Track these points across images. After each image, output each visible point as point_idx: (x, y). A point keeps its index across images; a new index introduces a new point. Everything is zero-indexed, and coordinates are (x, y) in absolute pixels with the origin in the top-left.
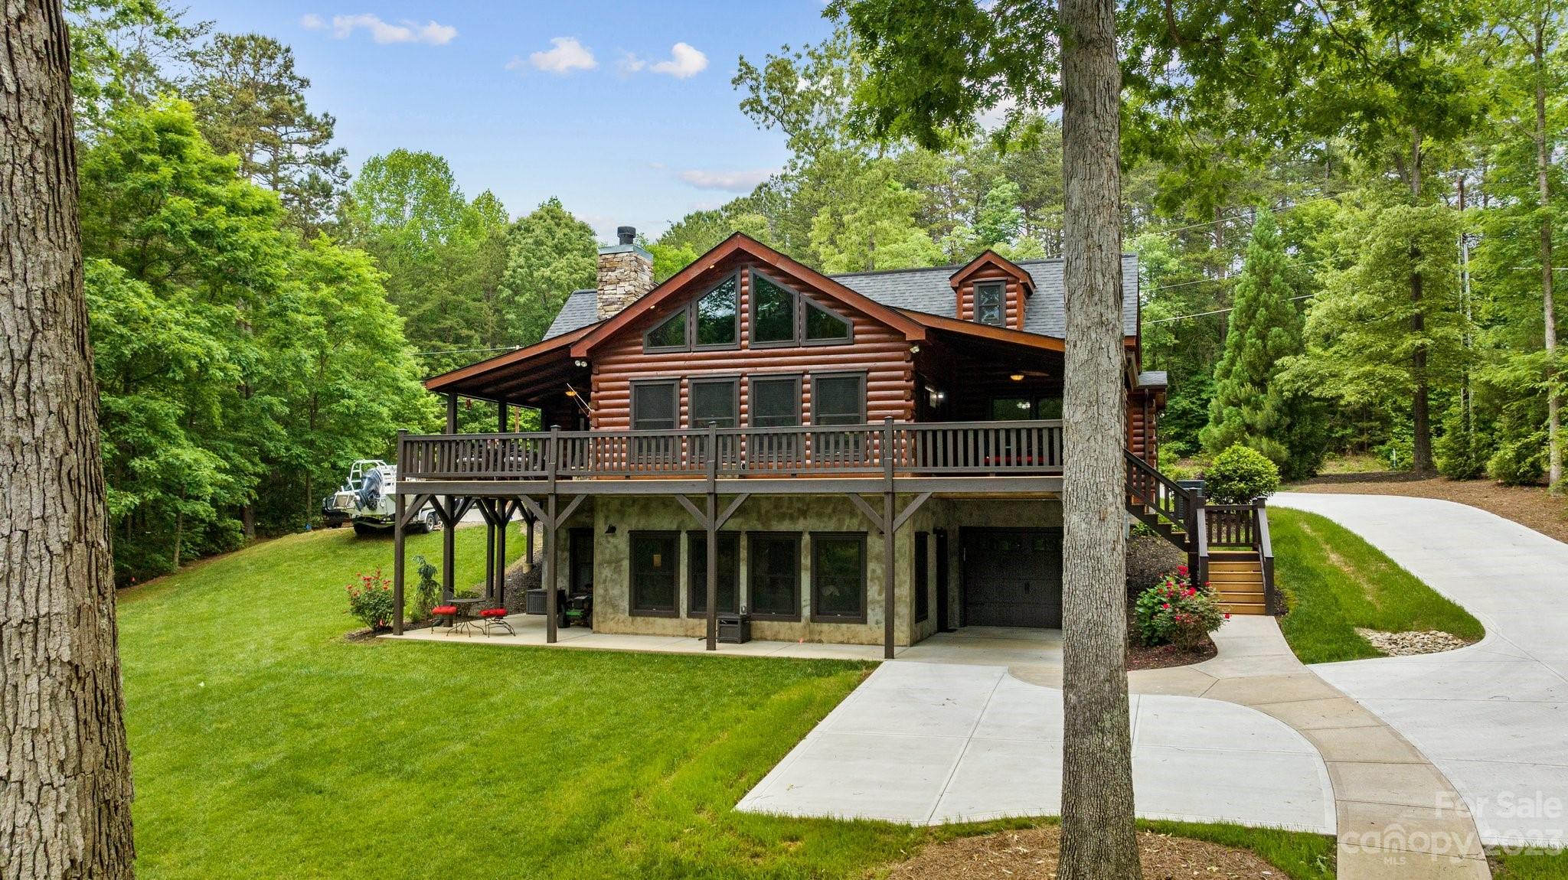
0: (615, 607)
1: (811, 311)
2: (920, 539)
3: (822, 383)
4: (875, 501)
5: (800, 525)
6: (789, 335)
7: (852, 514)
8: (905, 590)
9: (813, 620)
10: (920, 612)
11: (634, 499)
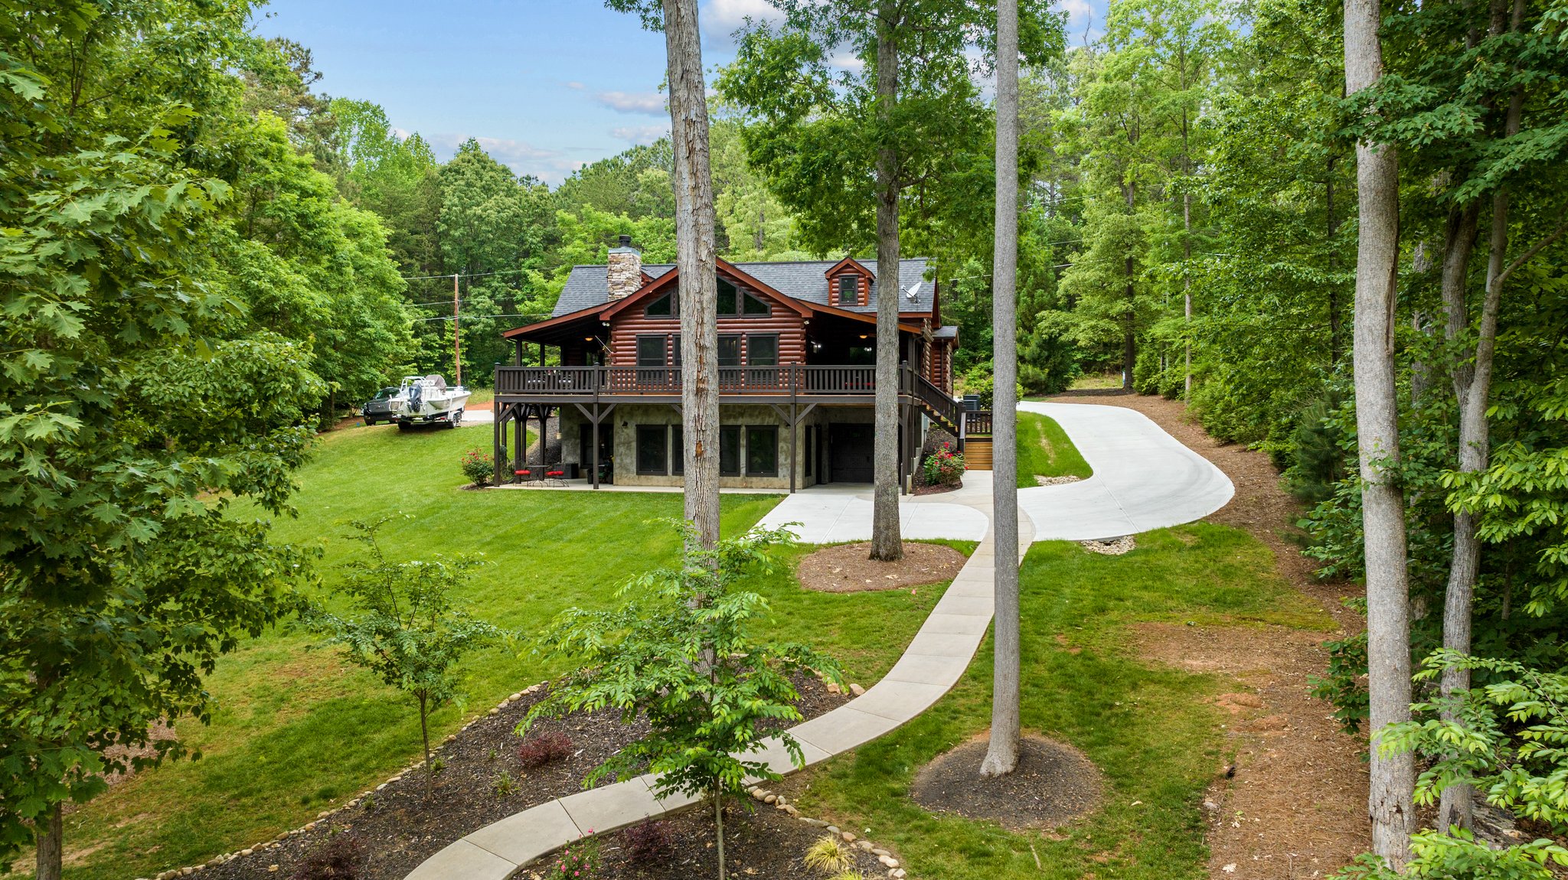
0: (628, 471)
1: (746, 297)
2: (808, 429)
3: (754, 340)
4: (786, 408)
5: (740, 422)
6: (734, 312)
7: (770, 415)
8: (800, 458)
9: (747, 475)
10: (807, 472)
11: (639, 406)
